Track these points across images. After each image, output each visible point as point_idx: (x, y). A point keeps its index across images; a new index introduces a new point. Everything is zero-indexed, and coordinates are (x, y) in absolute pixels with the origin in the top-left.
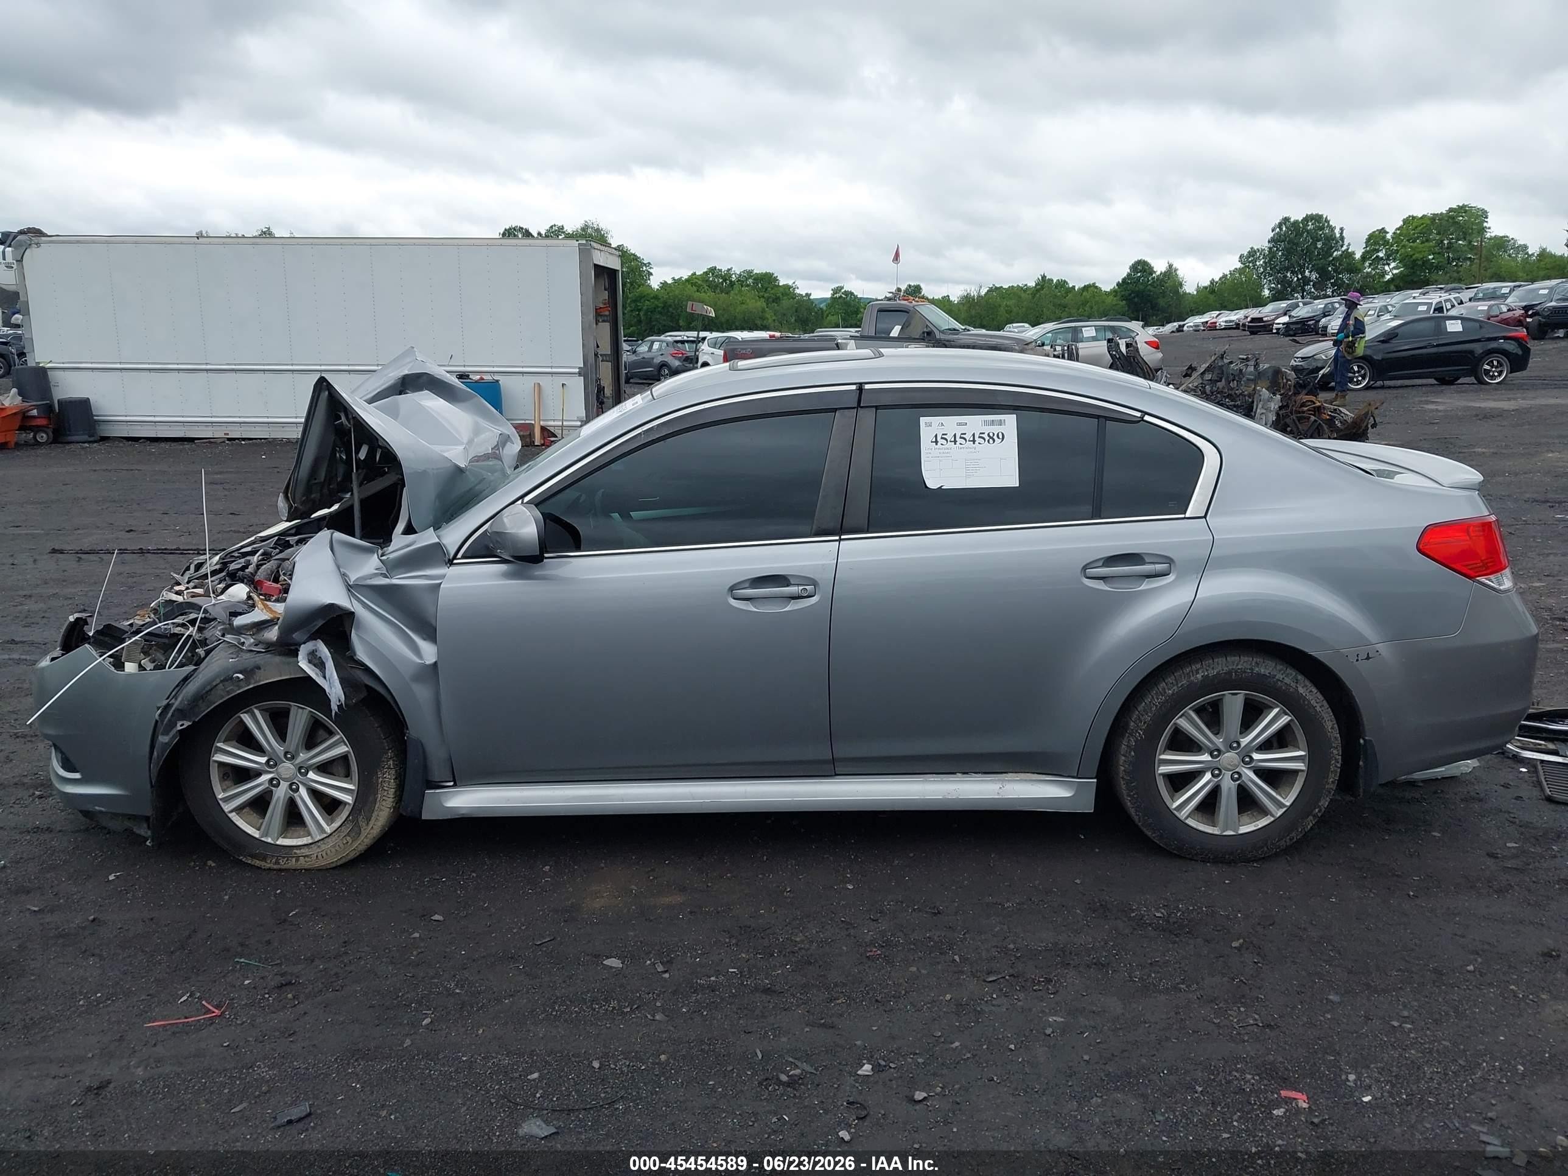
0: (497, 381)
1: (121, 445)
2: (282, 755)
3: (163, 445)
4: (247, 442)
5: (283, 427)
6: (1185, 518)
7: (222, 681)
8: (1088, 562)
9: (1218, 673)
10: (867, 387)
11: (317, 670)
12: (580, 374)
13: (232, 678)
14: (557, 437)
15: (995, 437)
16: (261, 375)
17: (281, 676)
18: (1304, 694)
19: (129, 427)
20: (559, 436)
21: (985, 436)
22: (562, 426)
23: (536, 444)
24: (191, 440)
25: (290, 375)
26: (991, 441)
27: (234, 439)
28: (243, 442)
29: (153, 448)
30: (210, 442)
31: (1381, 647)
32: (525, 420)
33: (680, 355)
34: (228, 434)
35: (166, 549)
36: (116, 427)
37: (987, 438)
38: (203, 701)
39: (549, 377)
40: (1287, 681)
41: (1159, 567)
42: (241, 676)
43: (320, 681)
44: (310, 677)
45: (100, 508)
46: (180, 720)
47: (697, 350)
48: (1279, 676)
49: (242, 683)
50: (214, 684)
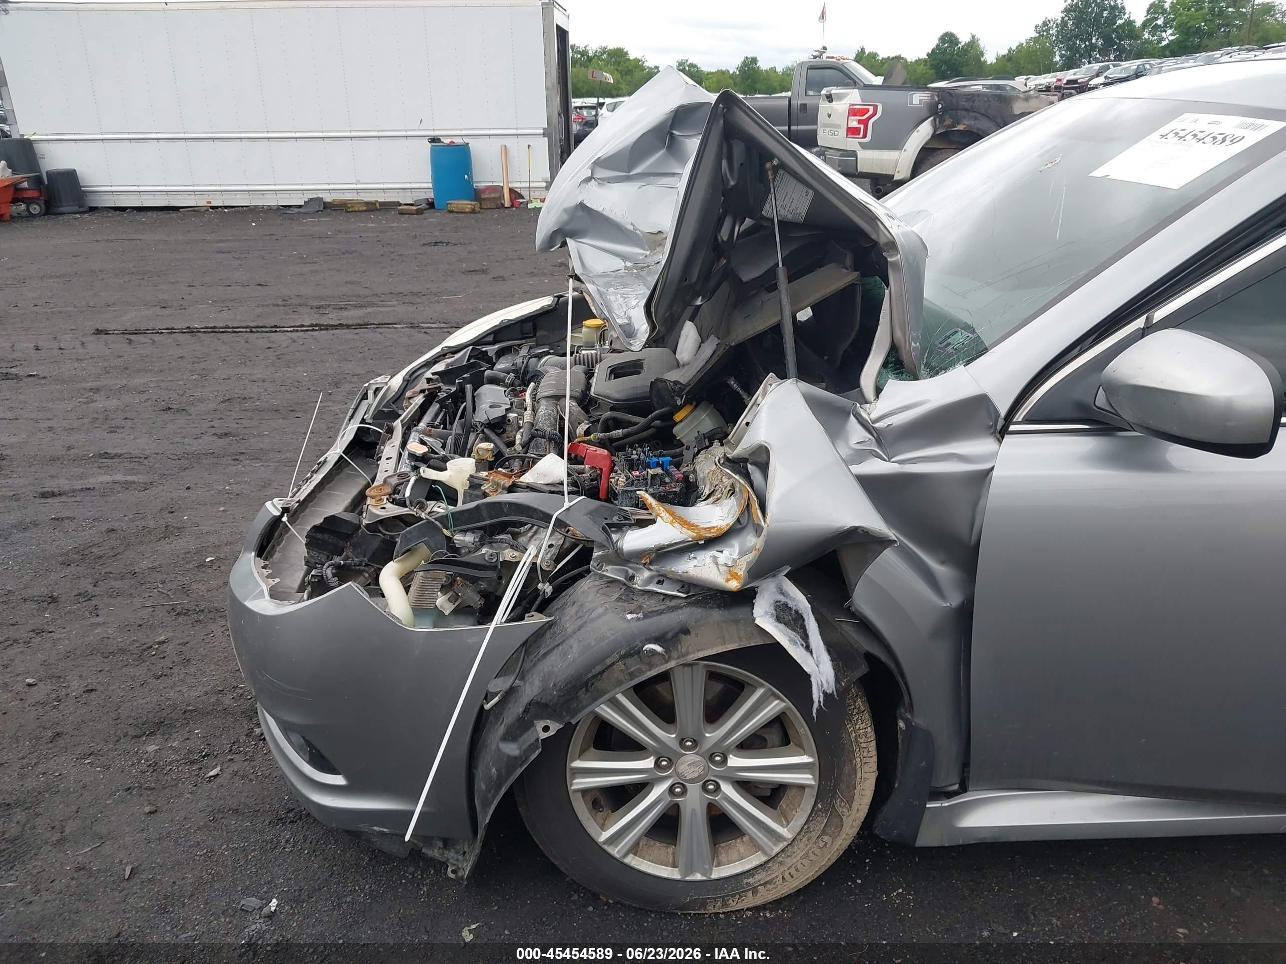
0: (468, 144)
1: (110, 215)
2: (675, 746)
3: (150, 214)
4: (230, 210)
5: (263, 194)
7: (622, 657)
11: (793, 634)
12: (544, 135)
13: (639, 651)
14: (523, 198)
16: (238, 142)
17: (724, 643)
19: (115, 197)
20: (527, 198)
22: (529, 188)
23: (506, 206)
24: (176, 209)
25: (266, 142)
27: (217, 207)
28: (226, 210)
29: (143, 217)
30: (194, 210)
32: (493, 182)
33: (580, 120)
34: (210, 203)
35: (215, 327)
36: (105, 198)
38: (587, 690)
39: (514, 139)
42: (658, 648)
43: (797, 653)
44: (778, 644)
45: (122, 281)
46: (542, 718)
47: (597, 115)
49: (656, 660)
50: (609, 661)
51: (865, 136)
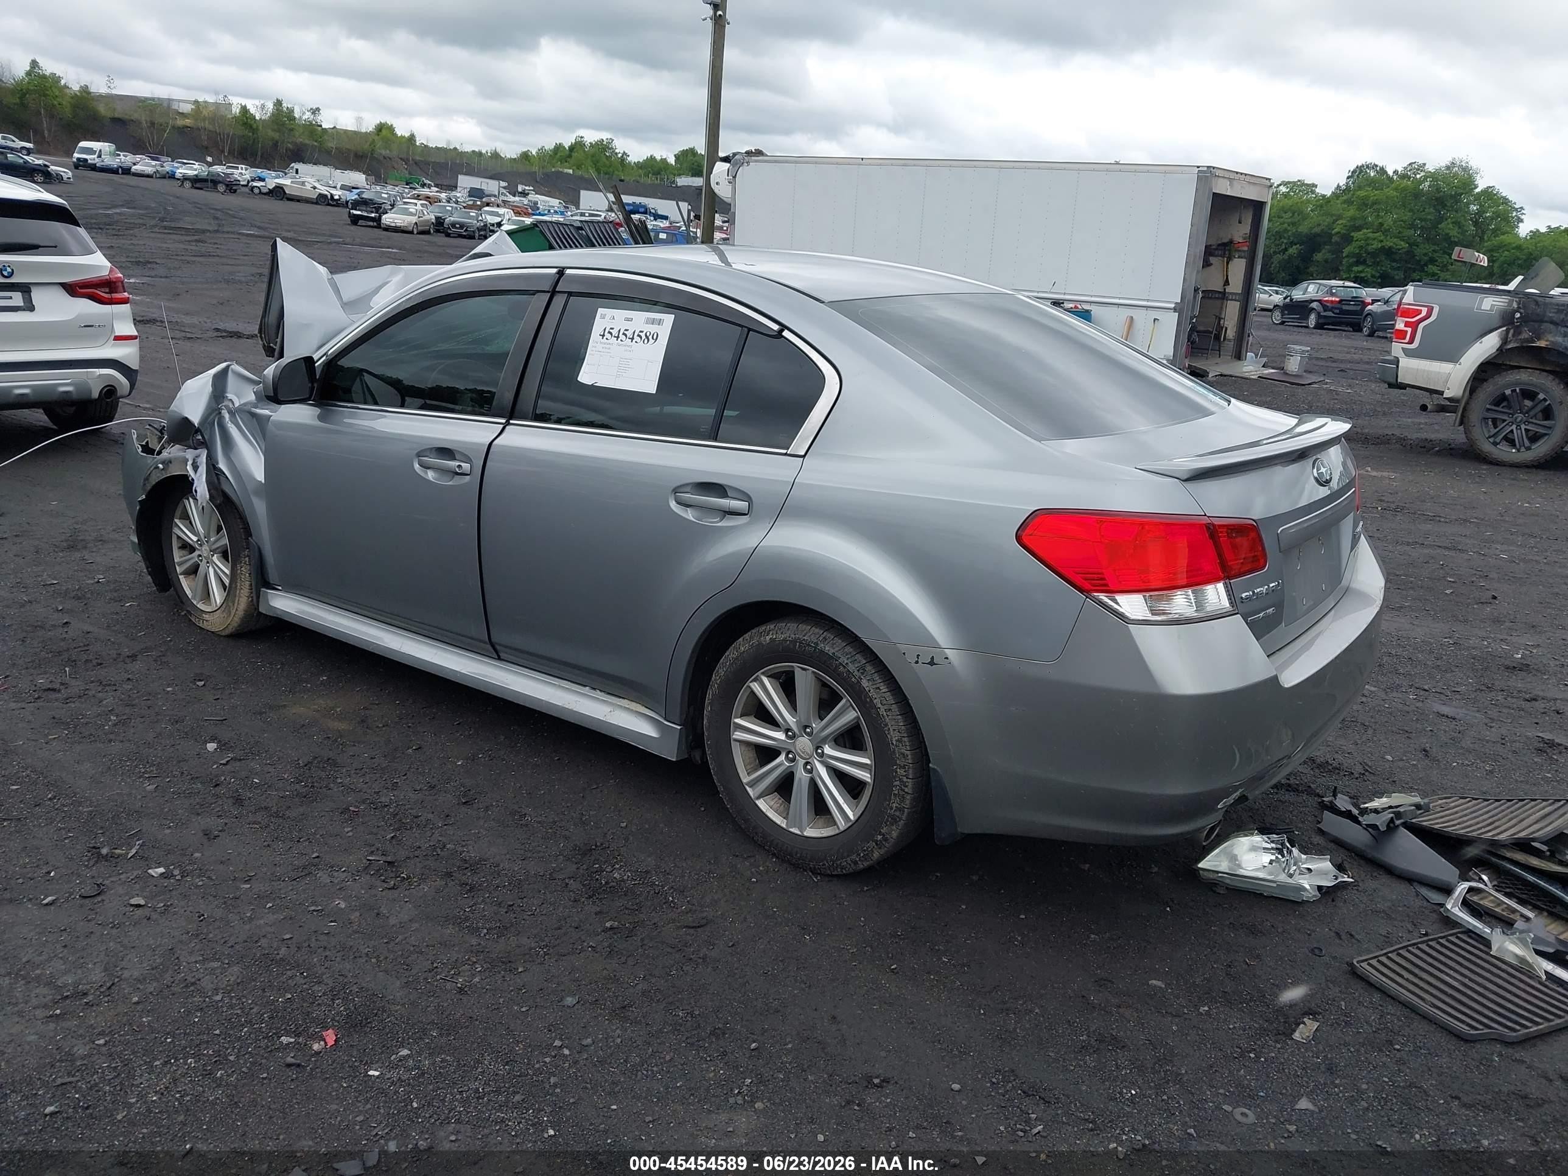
0: (1090, 311)
6: (786, 454)
8: (679, 484)
9: (785, 640)
10: (568, 271)
12: (1175, 310)
15: (650, 337)
18: (867, 689)
21: (643, 335)
26: (646, 341)
31: (949, 653)
37: (644, 337)
39: (1143, 311)
40: (851, 667)
41: (741, 505)
42: (162, 467)
48: (844, 660)
51: (1411, 342)
